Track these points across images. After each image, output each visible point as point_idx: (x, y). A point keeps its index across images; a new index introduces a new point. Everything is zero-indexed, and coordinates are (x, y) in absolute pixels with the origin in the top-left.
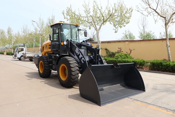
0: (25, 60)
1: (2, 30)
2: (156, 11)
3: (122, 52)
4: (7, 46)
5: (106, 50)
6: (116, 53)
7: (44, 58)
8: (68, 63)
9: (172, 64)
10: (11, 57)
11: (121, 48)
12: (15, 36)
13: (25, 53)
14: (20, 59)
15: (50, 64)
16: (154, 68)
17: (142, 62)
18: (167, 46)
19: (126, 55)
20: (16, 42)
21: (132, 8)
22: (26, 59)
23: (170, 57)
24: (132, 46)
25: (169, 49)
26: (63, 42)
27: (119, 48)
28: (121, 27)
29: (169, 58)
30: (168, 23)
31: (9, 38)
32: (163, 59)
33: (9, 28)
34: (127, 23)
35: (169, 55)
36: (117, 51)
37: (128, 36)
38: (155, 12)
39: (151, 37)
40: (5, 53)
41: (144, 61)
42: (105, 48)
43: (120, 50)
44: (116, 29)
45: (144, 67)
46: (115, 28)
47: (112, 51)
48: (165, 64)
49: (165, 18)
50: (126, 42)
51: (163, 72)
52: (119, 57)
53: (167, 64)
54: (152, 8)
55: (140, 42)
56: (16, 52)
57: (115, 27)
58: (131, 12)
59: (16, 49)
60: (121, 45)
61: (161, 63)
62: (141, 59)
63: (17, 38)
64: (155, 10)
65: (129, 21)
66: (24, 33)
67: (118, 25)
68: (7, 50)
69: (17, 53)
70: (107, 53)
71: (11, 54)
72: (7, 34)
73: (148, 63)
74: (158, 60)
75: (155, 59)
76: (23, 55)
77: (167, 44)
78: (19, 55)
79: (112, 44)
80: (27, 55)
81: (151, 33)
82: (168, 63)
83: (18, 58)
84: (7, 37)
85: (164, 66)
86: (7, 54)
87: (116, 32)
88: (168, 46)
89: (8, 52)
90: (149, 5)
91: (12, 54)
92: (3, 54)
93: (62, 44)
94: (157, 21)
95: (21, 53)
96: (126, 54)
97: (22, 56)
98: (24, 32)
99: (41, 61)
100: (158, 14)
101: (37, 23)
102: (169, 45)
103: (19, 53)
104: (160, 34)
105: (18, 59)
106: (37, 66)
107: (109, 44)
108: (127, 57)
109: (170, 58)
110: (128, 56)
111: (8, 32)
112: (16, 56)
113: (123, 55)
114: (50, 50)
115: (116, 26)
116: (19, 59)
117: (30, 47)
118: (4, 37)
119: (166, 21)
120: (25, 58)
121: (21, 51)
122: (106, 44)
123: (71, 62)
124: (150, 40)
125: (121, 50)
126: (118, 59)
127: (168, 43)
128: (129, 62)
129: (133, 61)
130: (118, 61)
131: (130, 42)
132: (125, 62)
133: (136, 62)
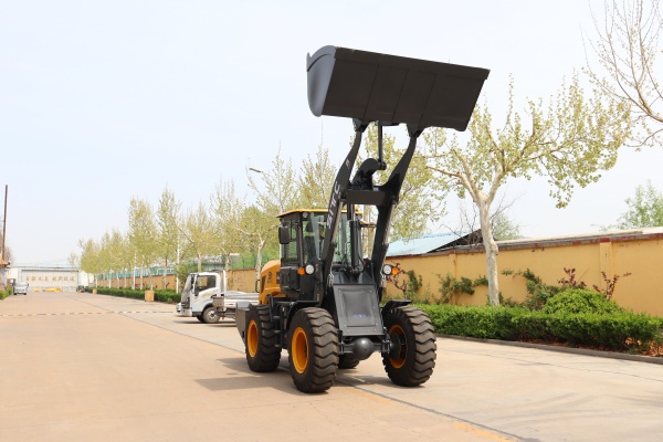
0: (221, 319)
1: (141, 203)
4: (158, 263)
5: (529, 276)
7: (260, 312)
8: (308, 325)
10: (171, 310)
11: (574, 270)
12: (189, 225)
13: (219, 296)
14: (201, 318)
15: (274, 328)
19: (589, 298)
20: (193, 248)
22: (226, 319)
26: (304, 267)
27: (568, 272)
31: (165, 236)
33: (166, 195)
40: (149, 295)
42: (524, 270)
43: (568, 278)
44: (564, 194)
50: (602, 245)
52: (561, 304)
56: (188, 291)
59: (189, 279)
63: (196, 231)
66: (222, 214)
68: (158, 281)
69: (192, 296)
70: (531, 290)
71: (172, 297)
72: (157, 217)
76: (211, 301)
78: (198, 304)
80: (227, 303)
83: (194, 314)
84: (159, 229)
86: (158, 298)
87: (561, 205)
89: (160, 288)
91: (176, 299)
92: (141, 297)
93: (301, 272)
95: (204, 295)
96: (592, 292)
97: (209, 306)
98: (219, 212)
99: (253, 323)
101: (265, 178)
103: (201, 293)
105: (196, 319)
106: (243, 336)
107: (539, 253)
111: (164, 211)
112: (186, 306)
114: (278, 288)
115: (563, 183)
116: (198, 317)
117: (245, 270)
118: (148, 229)
120: (220, 312)
122: (528, 254)
123: (315, 322)
125: (574, 277)
126: (553, 312)
128: (590, 325)
129: (603, 322)
130: (550, 320)
131: (615, 245)
132: (575, 324)
133: (616, 323)
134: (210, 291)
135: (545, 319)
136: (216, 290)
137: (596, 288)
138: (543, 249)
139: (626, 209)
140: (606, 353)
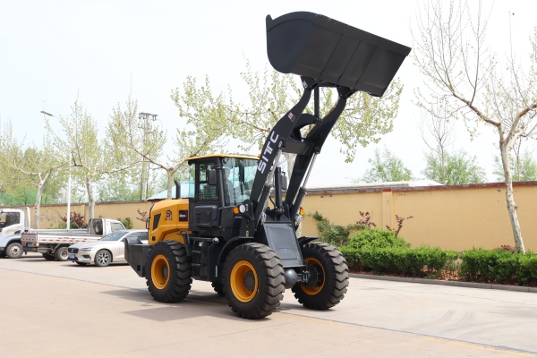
2: (473, 105)
3: (372, 227)
5: (318, 218)
6: (351, 228)
8: (257, 258)
9: (523, 260)
11: (367, 213)
14: (4, 253)
16: (473, 274)
17: (436, 255)
18: (508, 207)
19: (385, 235)
21: (401, 83)
23: (520, 241)
24: (403, 204)
25: (515, 216)
26: (238, 207)
27: (362, 214)
28: (365, 143)
29: (516, 242)
30: (508, 140)
32: (498, 245)
34: (385, 131)
35: (515, 232)
36: (354, 223)
37: (385, 169)
38: (468, 108)
39: (467, 171)
41: (443, 255)
42: (313, 212)
43: (364, 219)
44: (350, 151)
45: (443, 271)
46: (345, 147)
47: (337, 224)
48: (504, 260)
49: (498, 125)
50: (384, 193)
51: (502, 283)
52: (365, 241)
53: (509, 259)
54: (461, 97)
55: (428, 193)
57: (345, 142)
58: (398, 94)
60: (367, 203)
61: (493, 259)
62: (432, 248)
64: (468, 103)
65: (391, 126)
67: (355, 138)
70: (321, 229)
73: (456, 258)
74: (484, 249)
75: (477, 247)
77: (508, 202)
79: (336, 199)
81: (466, 158)
82: (513, 258)
85: (504, 267)
87: (348, 160)
88: (512, 208)
90: (451, 87)
93: (236, 211)
94: (476, 133)
95: (8, 231)
96: (387, 231)
97: (13, 242)
99: (160, 257)
100: (479, 114)
102: (513, 203)
104: (494, 163)
106: (138, 270)
107: (327, 198)
108: (390, 241)
109: (520, 244)
110: (392, 238)
113: (375, 234)
114: (184, 225)
115: (351, 142)
119: (502, 134)
120: (28, 247)
121: (8, 223)
123: (265, 256)
124: (460, 187)
125: (368, 219)
126: (360, 247)
127: (511, 199)
128: (397, 257)
129: (408, 255)
130: (361, 254)
131: (395, 194)
132: (384, 257)
133: (419, 255)
134: (14, 227)
135: (355, 253)
136: (21, 226)
137: (388, 228)
138: (331, 195)
139: (370, 166)
140: (411, 279)
